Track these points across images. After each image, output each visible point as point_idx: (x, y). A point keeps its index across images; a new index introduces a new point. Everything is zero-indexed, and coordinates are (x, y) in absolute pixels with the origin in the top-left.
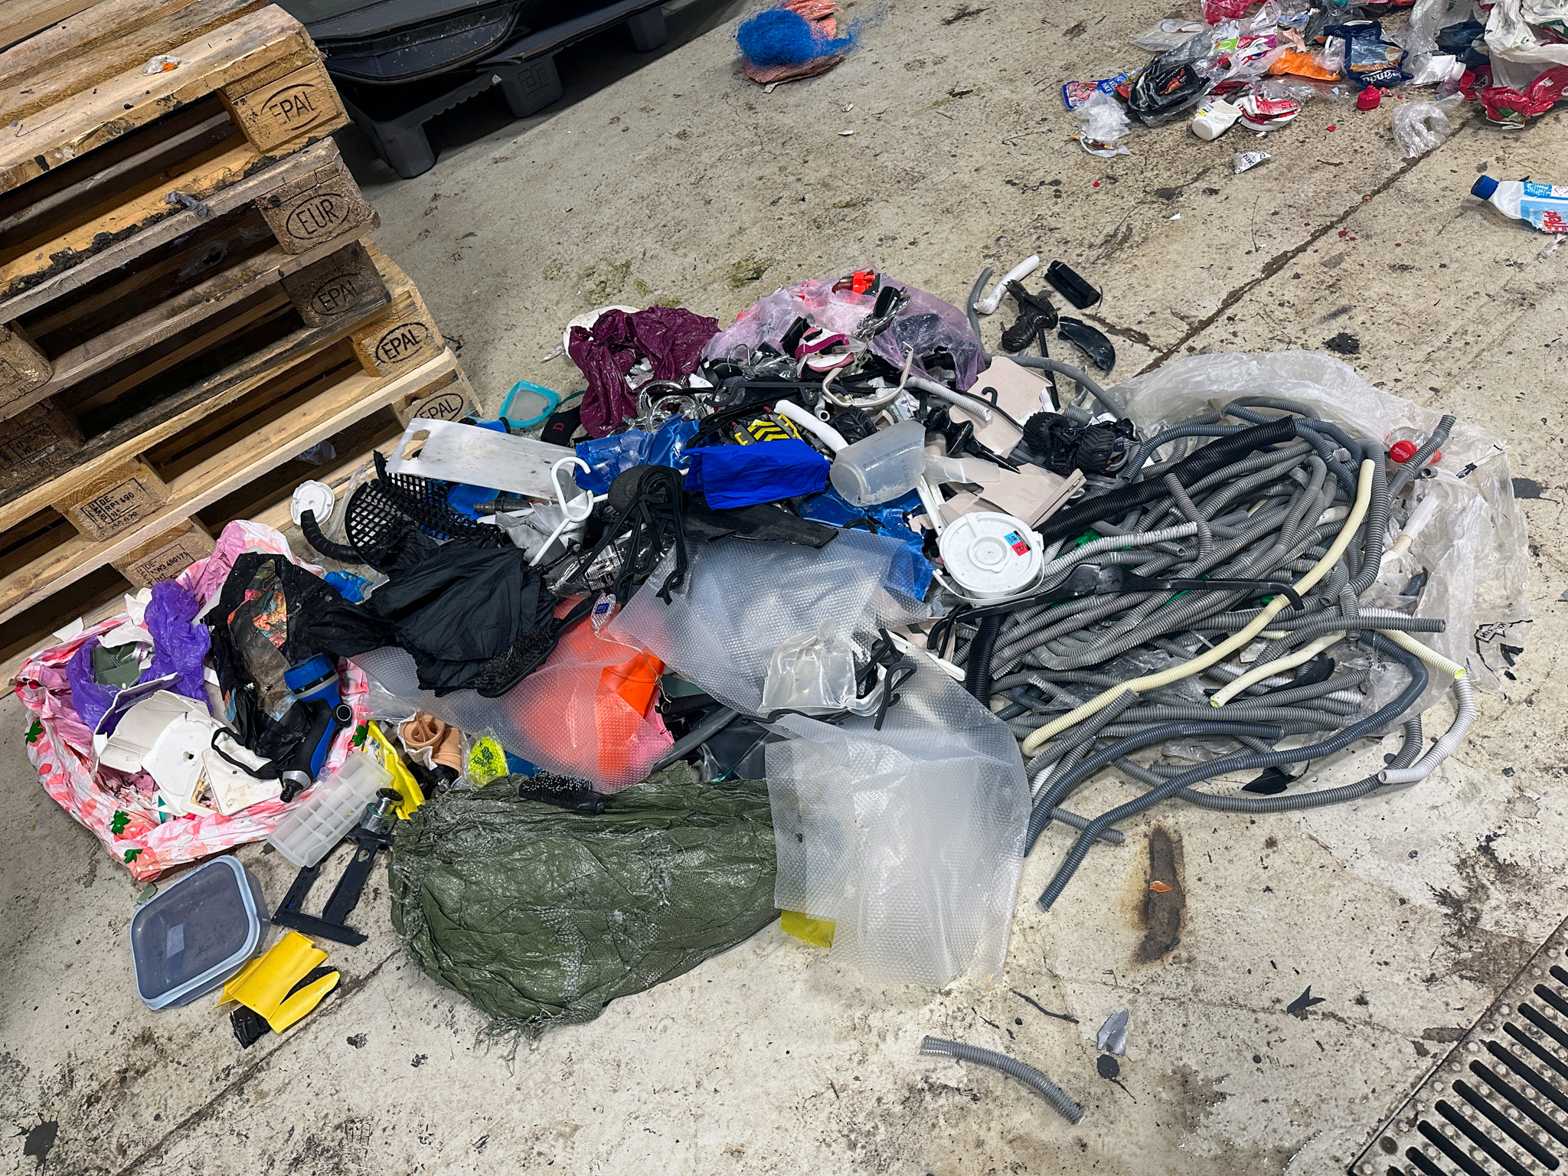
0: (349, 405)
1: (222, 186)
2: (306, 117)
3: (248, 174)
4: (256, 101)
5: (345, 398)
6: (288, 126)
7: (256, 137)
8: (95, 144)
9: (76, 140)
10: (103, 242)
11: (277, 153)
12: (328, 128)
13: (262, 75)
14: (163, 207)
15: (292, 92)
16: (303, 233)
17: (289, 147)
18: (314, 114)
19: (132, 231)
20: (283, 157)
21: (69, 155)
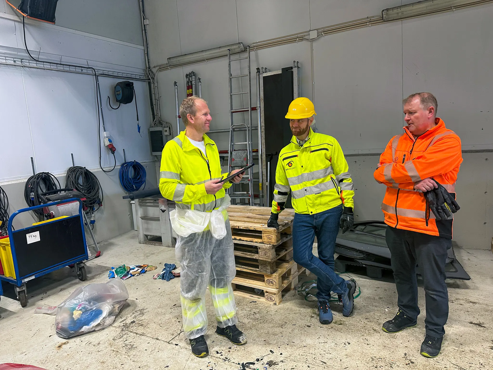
0: (259, 285)
1: (256, 242)
2: (270, 241)
3: (260, 243)
4: (265, 235)
5: (259, 284)
6: (267, 240)
7: (263, 239)
8: (245, 228)
9: (243, 227)
10: (240, 240)
11: (265, 243)
12: (273, 244)
13: (267, 232)
14: (248, 240)
15: (270, 236)
16: (261, 254)
17: (266, 243)
18: (271, 241)
19: (243, 240)
20: (265, 244)
21: (241, 228)
